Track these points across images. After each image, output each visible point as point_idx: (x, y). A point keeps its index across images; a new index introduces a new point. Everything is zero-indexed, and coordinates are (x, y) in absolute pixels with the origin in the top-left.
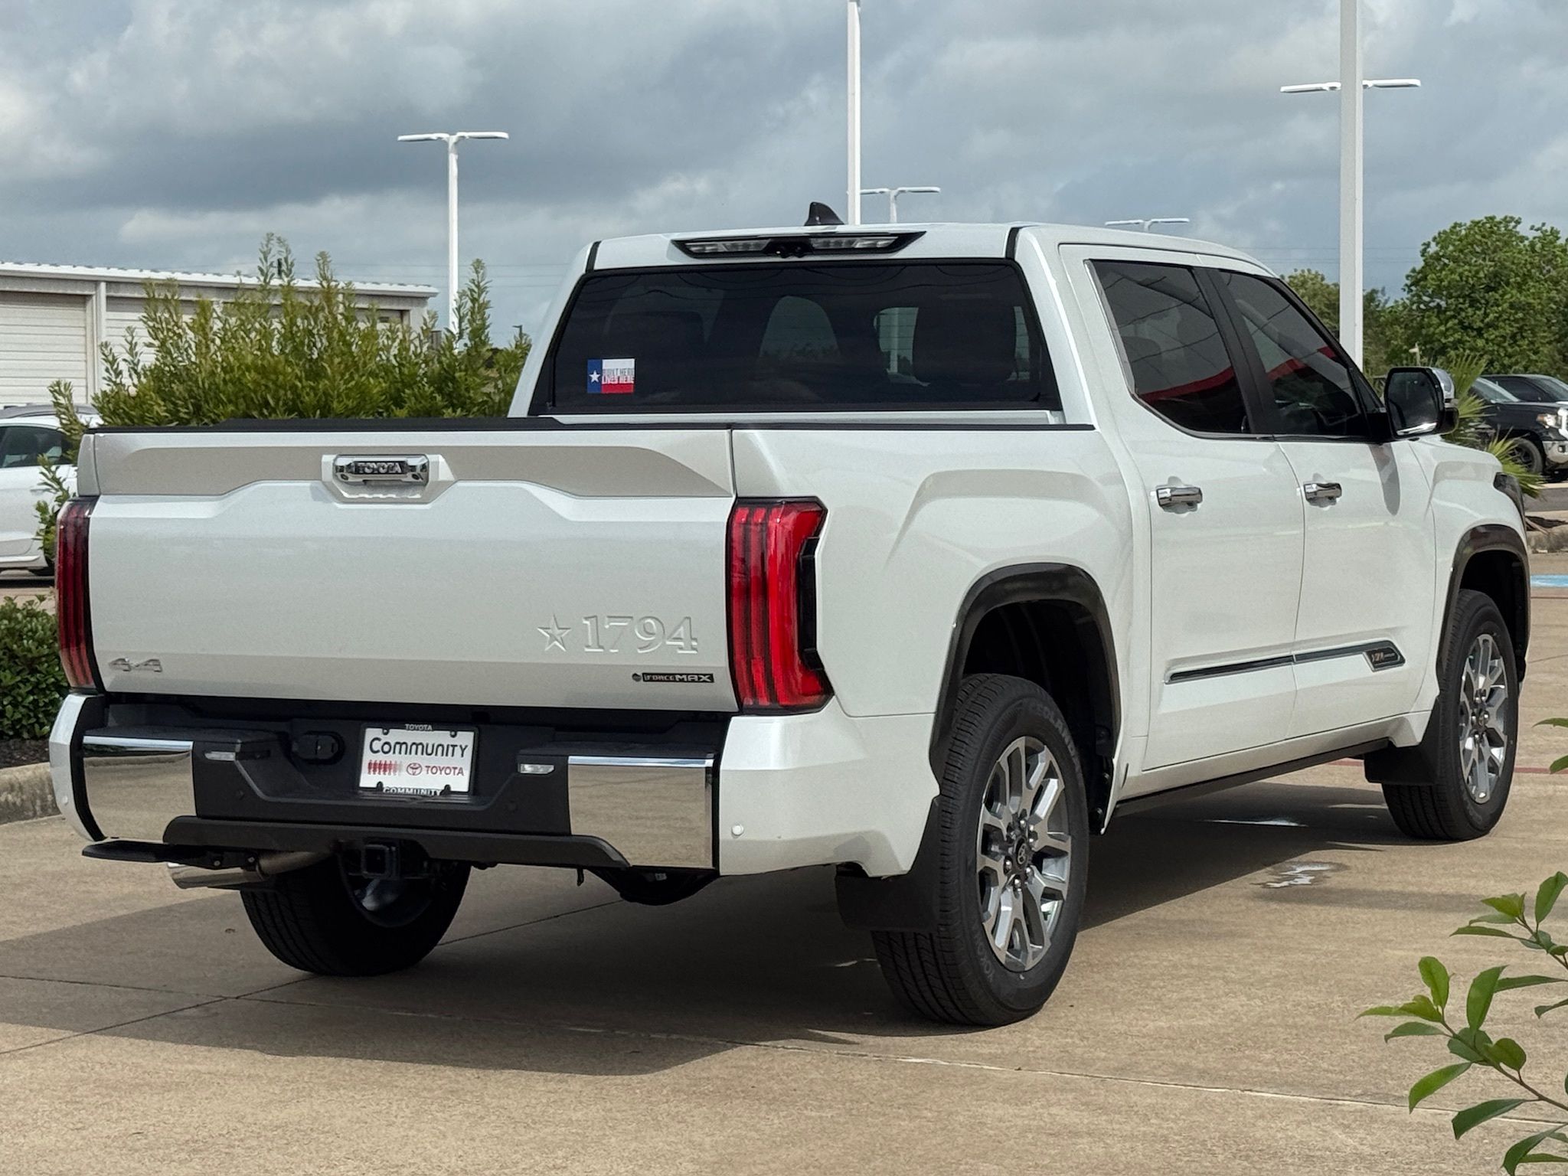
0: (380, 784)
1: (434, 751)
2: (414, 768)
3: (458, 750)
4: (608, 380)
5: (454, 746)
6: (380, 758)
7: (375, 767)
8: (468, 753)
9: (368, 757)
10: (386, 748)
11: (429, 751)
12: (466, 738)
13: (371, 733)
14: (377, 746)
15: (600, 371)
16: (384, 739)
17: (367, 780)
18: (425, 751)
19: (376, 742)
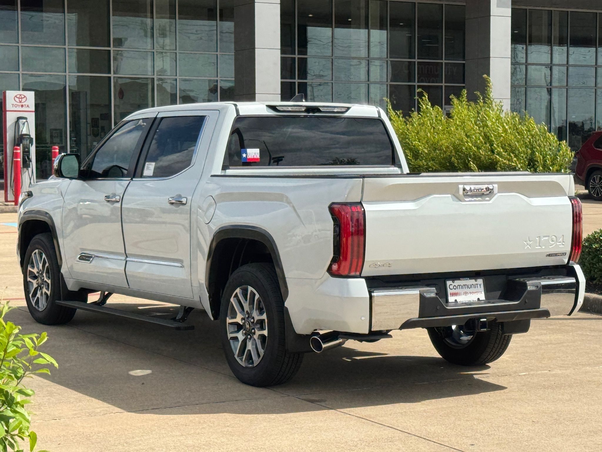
0: (456, 300)
1: (471, 287)
2: (466, 293)
3: (478, 285)
4: (250, 157)
5: (477, 284)
6: (453, 291)
7: (453, 294)
8: (482, 286)
9: (449, 291)
10: (455, 287)
11: (469, 287)
12: (480, 281)
13: (449, 283)
14: (451, 287)
15: (246, 153)
16: (453, 284)
17: (451, 299)
18: (468, 287)
19: (451, 286)
